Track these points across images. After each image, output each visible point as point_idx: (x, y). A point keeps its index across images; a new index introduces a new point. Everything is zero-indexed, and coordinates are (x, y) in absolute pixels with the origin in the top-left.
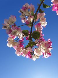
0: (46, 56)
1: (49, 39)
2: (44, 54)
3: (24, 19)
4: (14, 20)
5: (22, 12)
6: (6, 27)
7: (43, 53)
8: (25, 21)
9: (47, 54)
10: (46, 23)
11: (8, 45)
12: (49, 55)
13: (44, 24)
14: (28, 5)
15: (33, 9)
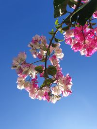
0: (66, 95)
1: (68, 74)
2: (64, 92)
3: (35, 53)
4: (24, 57)
5: (32, 46)
6: (16, 66)
7: (62, 92)
8: (36, 55)
9: (66, 92)
10: (63, 54)
11: (18, 87)
12: (69, 93)
13: (60, 56)
14: (38, 37)
15: (44, 41)
